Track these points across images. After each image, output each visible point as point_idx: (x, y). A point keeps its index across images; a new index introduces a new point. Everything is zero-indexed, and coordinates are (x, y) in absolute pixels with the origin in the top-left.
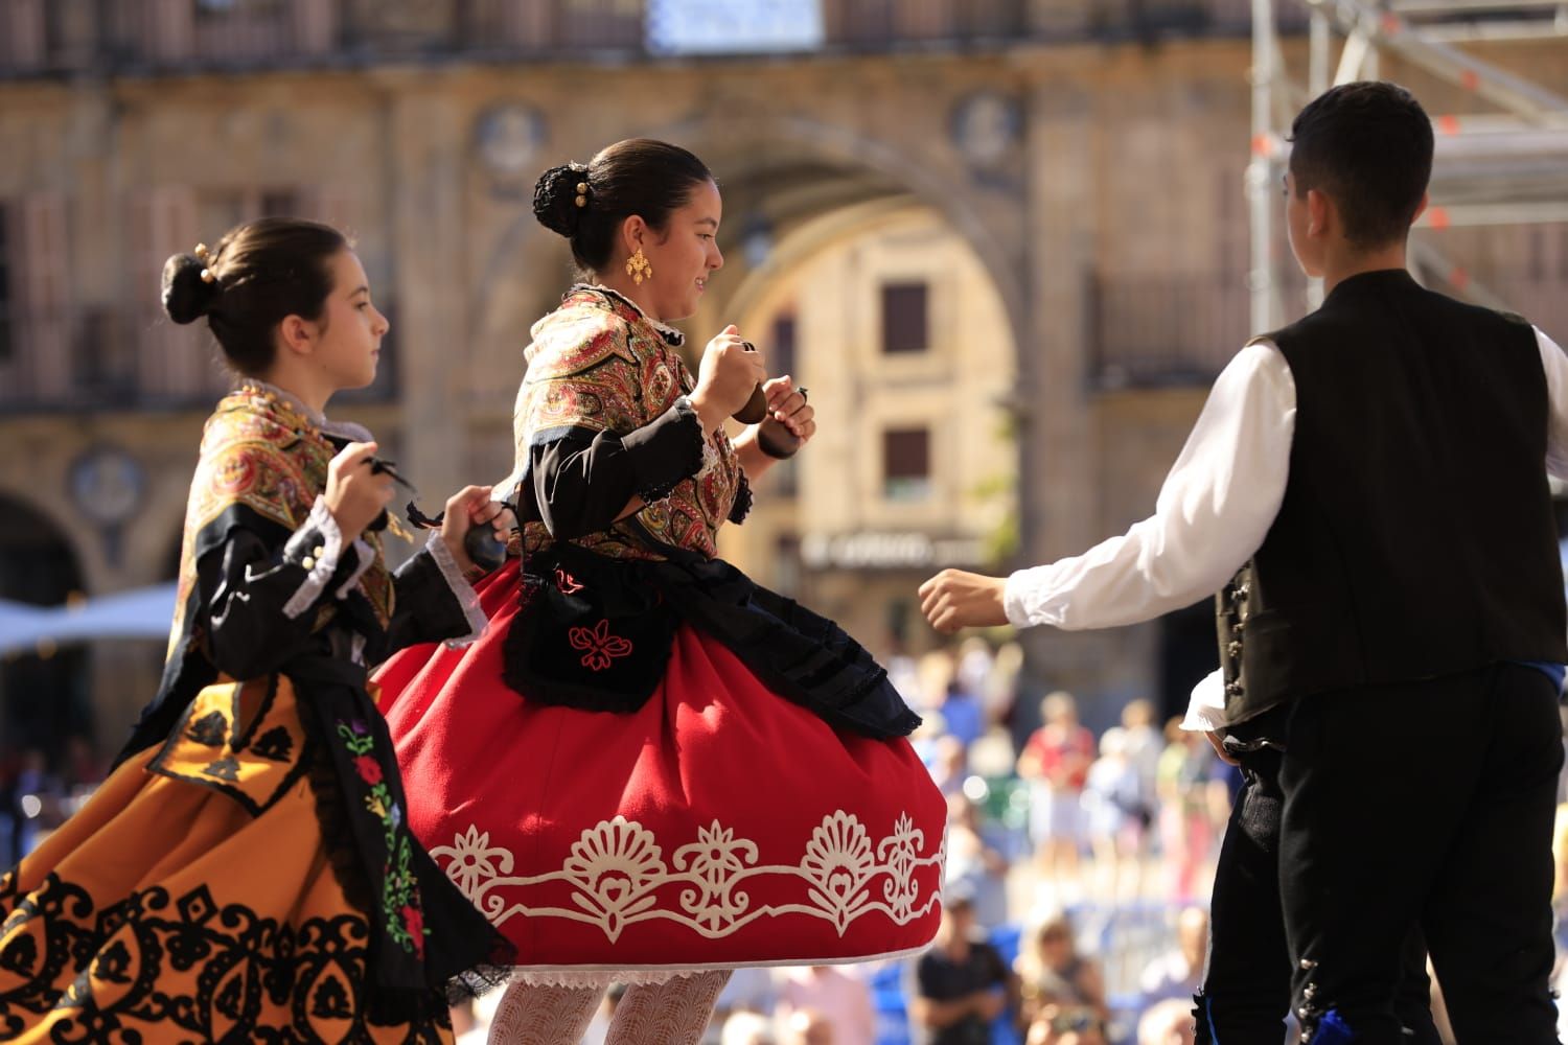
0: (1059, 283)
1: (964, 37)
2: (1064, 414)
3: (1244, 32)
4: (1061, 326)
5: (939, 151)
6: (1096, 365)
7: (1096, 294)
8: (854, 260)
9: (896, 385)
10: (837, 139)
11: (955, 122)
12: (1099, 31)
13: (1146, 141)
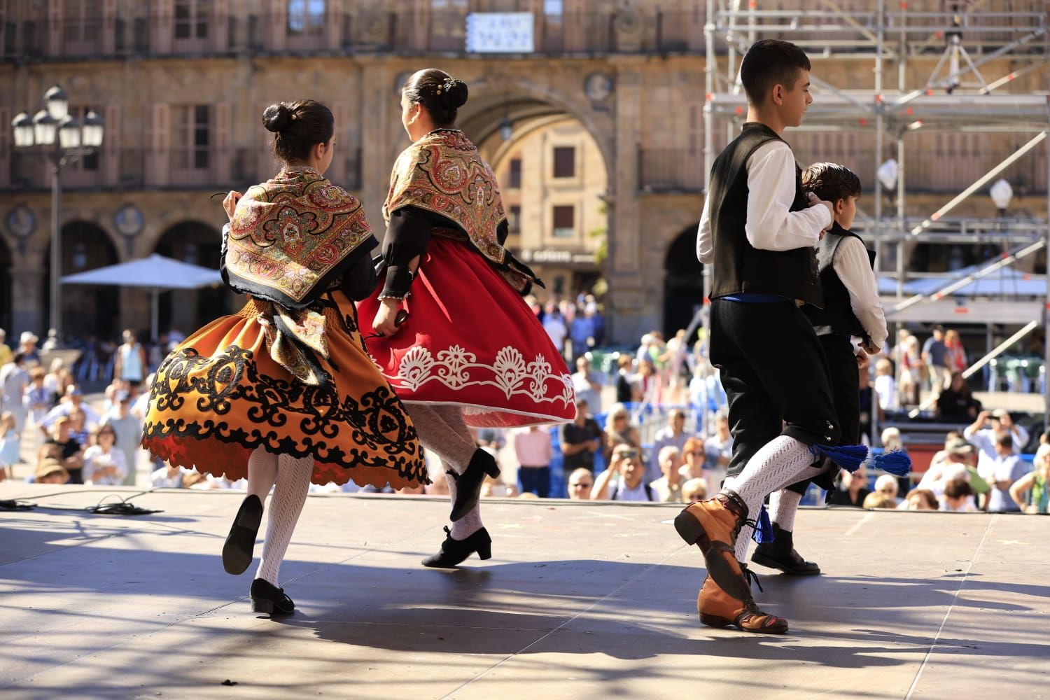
0: (626, 150)
1: (590, 51)
2: (627, 203)
3: (703, 53)
4: (627, 167)
5: (580, 95)
6: (641, 185)
7: (641, 153)
8: (545, 138)
9: (559, 189)
10: (539, 90)
11: (586, 84)
12: (643, 50)
13: (662, 94)
